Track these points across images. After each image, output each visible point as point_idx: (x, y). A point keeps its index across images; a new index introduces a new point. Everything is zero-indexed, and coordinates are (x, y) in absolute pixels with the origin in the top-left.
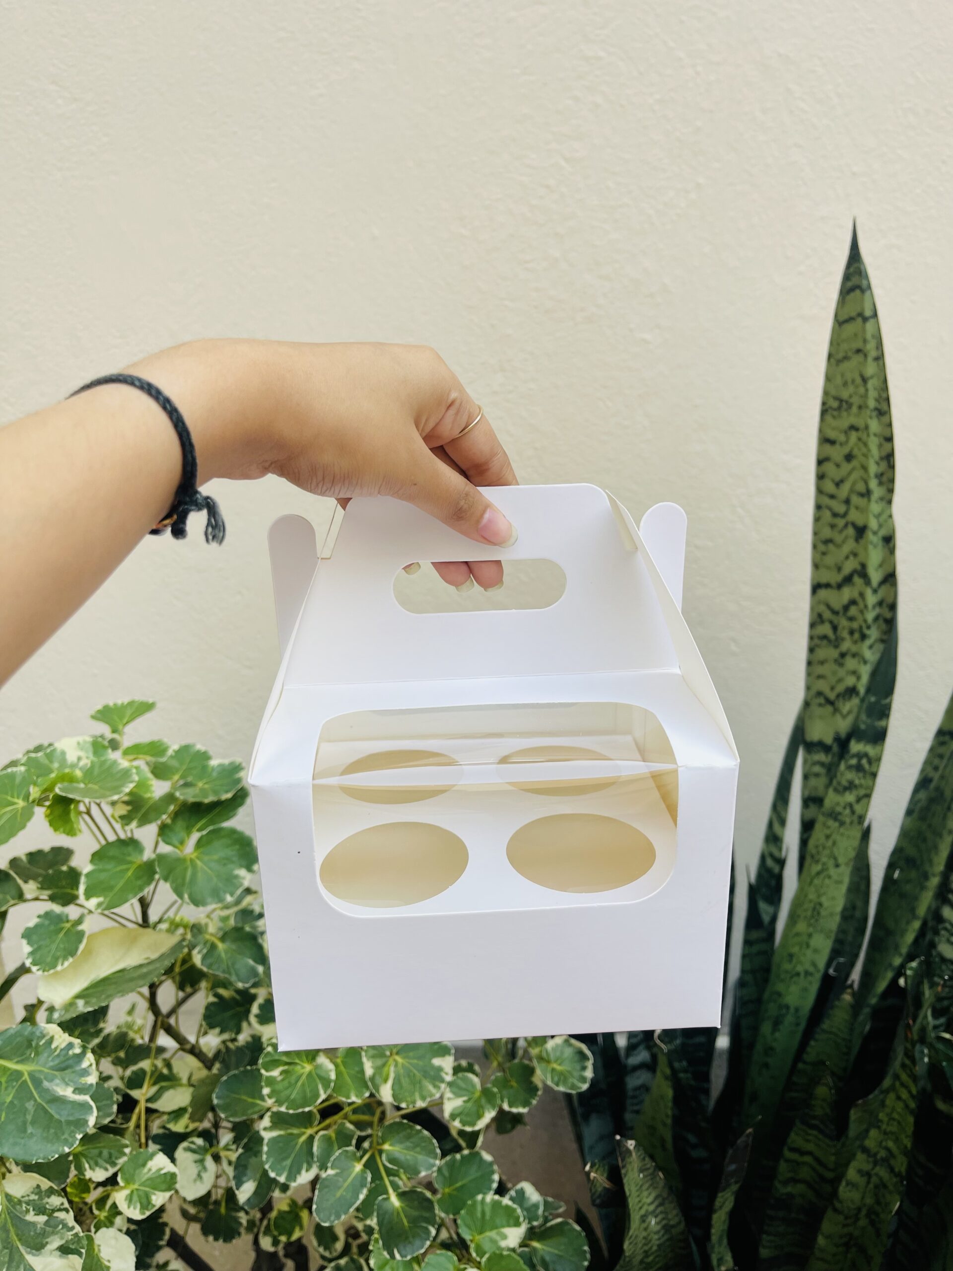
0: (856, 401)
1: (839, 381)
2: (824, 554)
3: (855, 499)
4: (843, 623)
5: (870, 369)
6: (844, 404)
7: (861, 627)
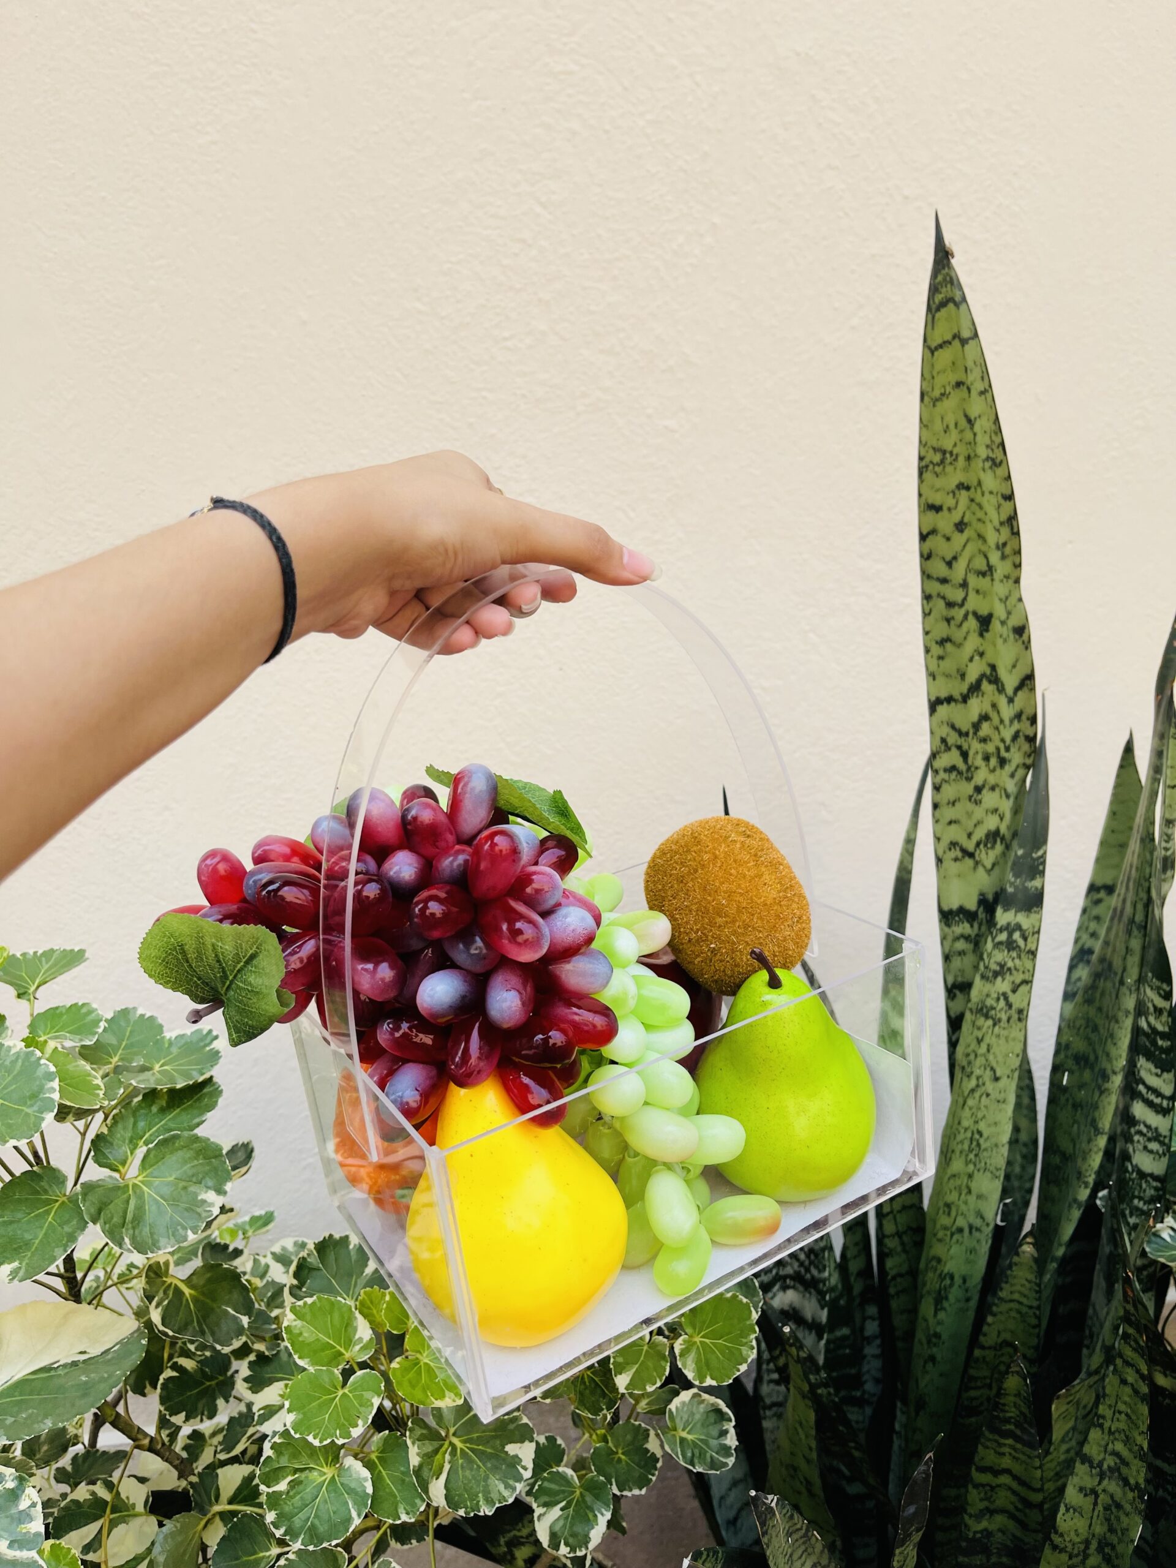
0: (961, 450)
1: (938, 426)
2: (941, 658)
3: (973, 581)
4: (975, 747)
5: (976, 407)
6: (948, 455)
7: (998, 749)
